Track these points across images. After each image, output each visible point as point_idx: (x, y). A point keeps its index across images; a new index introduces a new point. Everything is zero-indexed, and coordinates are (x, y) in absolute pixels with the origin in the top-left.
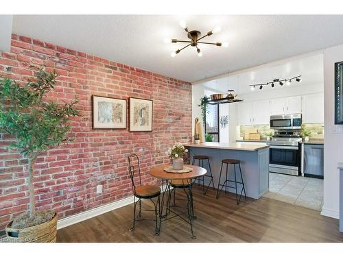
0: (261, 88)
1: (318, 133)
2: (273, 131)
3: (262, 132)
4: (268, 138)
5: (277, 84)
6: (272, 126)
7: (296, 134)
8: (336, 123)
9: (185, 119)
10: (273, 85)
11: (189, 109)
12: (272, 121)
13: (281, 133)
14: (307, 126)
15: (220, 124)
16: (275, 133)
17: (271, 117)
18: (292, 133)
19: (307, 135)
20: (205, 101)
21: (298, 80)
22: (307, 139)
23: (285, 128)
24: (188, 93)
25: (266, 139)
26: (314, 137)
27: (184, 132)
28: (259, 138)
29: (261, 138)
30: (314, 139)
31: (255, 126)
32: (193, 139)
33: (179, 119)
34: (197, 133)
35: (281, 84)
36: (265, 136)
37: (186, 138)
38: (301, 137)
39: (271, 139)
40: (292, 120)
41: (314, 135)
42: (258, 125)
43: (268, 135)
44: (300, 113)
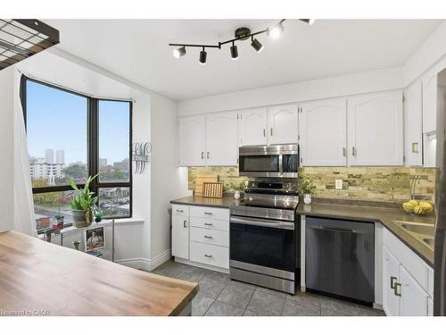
0: (204, 57)
1: (328, 187)
2: (245, 181)
3: (226, 182)
4: (237, 195)
5: (244, 46)
6: (242, 169)
7: (288, 187)
10: (234, 52)
12: (242, 159)
13: (260, 185)
14: (307, 171)
16: (250, 183)
17: (241, 150)
18: (279, 186)
19: (308, 192)
22: (307, 199)
23: (268, 175)
25: (232, 196)
26: (319, 196)
28: (219, 194)
31: (214, 168)
35: (256, 45)
36: (231, 190)
38: (296, 194)
39: (242, 195)
40: (281, 158)
41: (320, 190)
42: (220, 167)
43: (236, 189)
44: (296, 141)
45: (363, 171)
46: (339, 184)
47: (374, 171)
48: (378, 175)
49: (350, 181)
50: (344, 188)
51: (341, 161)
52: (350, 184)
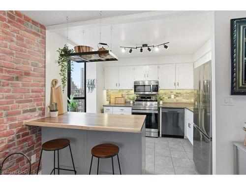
0: (131, 51)
1: (169, 98)
2: (135, 96)
3: (126, 97)
4: (132, 102)
5: (145, 49)
6: (135, 91)
7: (153, 98)
8: (233, 93)
9: (31, 80)
10: (141, 50)
11: (41, 65)
12: (135, 87)
13: (142, 98)
14: (161, 91)
15: (87, 88)
16: (137, 97)
17: (135, 83)
18: (150, 98)
19: (162, 100)
20: (66, 54)
21: (166, 47)
22: (161, 102)
24: (39, 39)
25: (130, 103)
26: (166, 101)
27: (31, 101)
28: (123, 102)
29: (126, 102)
30: (166, 103)
31: (120, 91)
32: (48, 111)
33: (17, 79)
34: (55, 101)
35: (149, 50)
36: (128, 100)
37: (33, 110)
38: (157, 101)
39: (134, 102)
40: (152, 86)
41: (166, 99)
42: (123, 90)
43: (131, 100)
44: (157, 80)
45: (181, 91)
46: (173, 96)
47: (185, 91)
48: (186, 93)
49: (176, 95)
50: (174, 98)
51: (173, 87)
52: (177, 96)
